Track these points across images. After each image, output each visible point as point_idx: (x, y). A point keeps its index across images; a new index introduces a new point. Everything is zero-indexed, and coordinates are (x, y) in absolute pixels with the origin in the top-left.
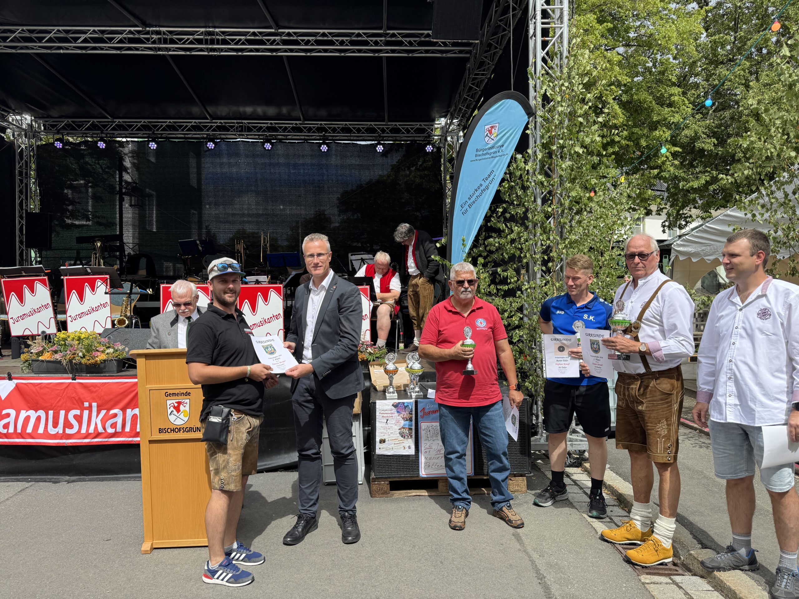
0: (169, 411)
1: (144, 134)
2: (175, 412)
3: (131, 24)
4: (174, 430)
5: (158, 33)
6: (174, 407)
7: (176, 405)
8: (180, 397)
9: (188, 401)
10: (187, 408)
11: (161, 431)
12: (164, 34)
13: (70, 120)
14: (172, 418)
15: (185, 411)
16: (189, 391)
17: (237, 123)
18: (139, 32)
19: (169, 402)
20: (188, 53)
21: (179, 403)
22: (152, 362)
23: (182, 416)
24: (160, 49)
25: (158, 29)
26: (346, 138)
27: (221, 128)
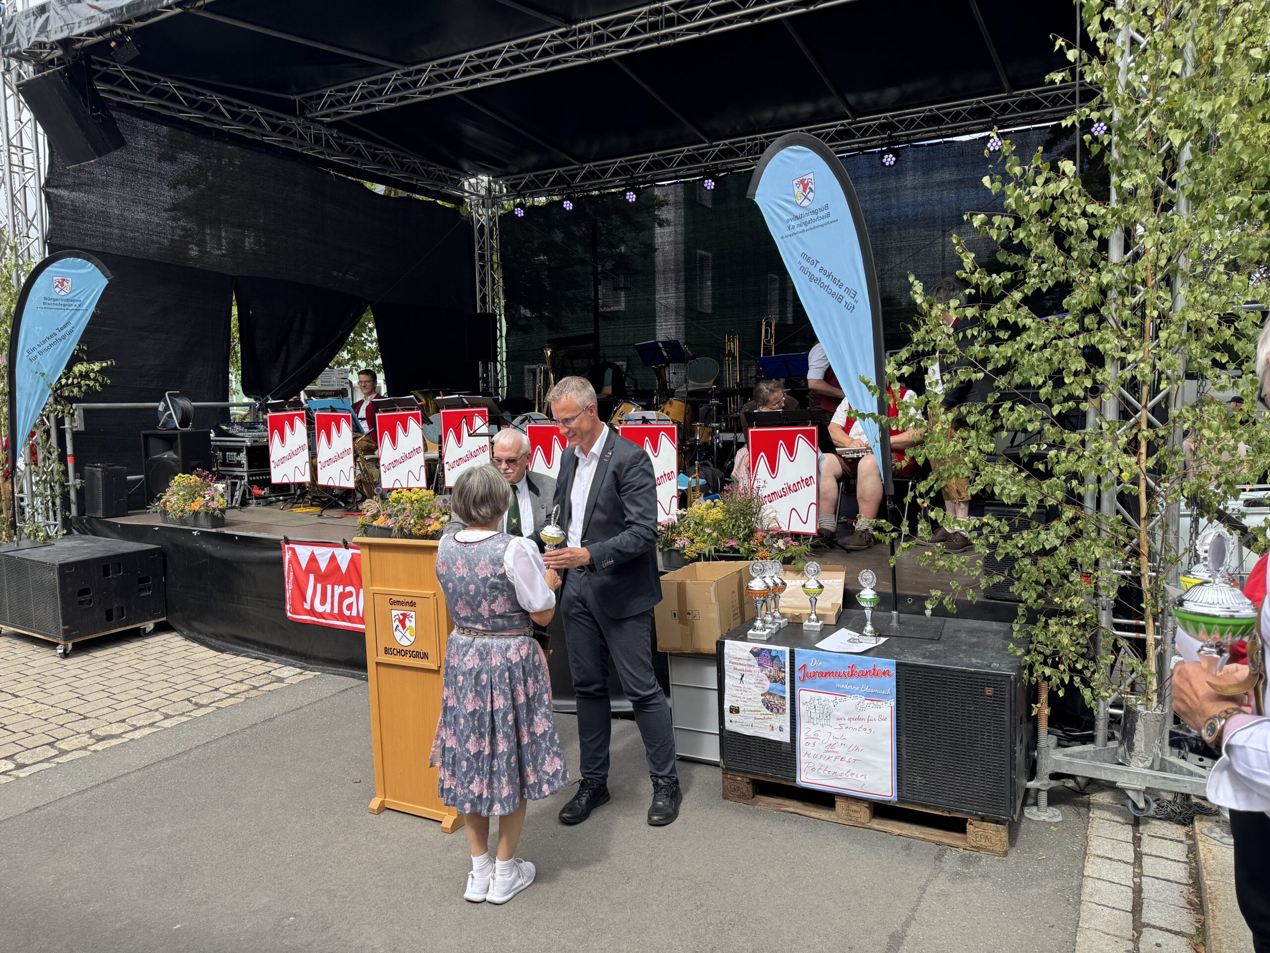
0: (395, 625)
1: (621, 180)
2: (400, 628)
3: (549, 26)
4: (399, 652)
5: (588, 29)
6: (400, 621)
7: (401, 617)
8: (405, 607)
9: (413, 614)
10: (413, 624)
11: (387, 651)
12: (596, 29)
13: (532, 174)
14: (398, 635)
15: (410, 627)
16: (414, 600)
17: (749, 140)
18: (563, 35)
19: (394, 613)
20: (631, 51)
21: (405, 615)
22: (377, 555)
23: (407, 634)
24: (595, 53)
25: (586, 23)
26: (933, 134)
27: (727, 153)
